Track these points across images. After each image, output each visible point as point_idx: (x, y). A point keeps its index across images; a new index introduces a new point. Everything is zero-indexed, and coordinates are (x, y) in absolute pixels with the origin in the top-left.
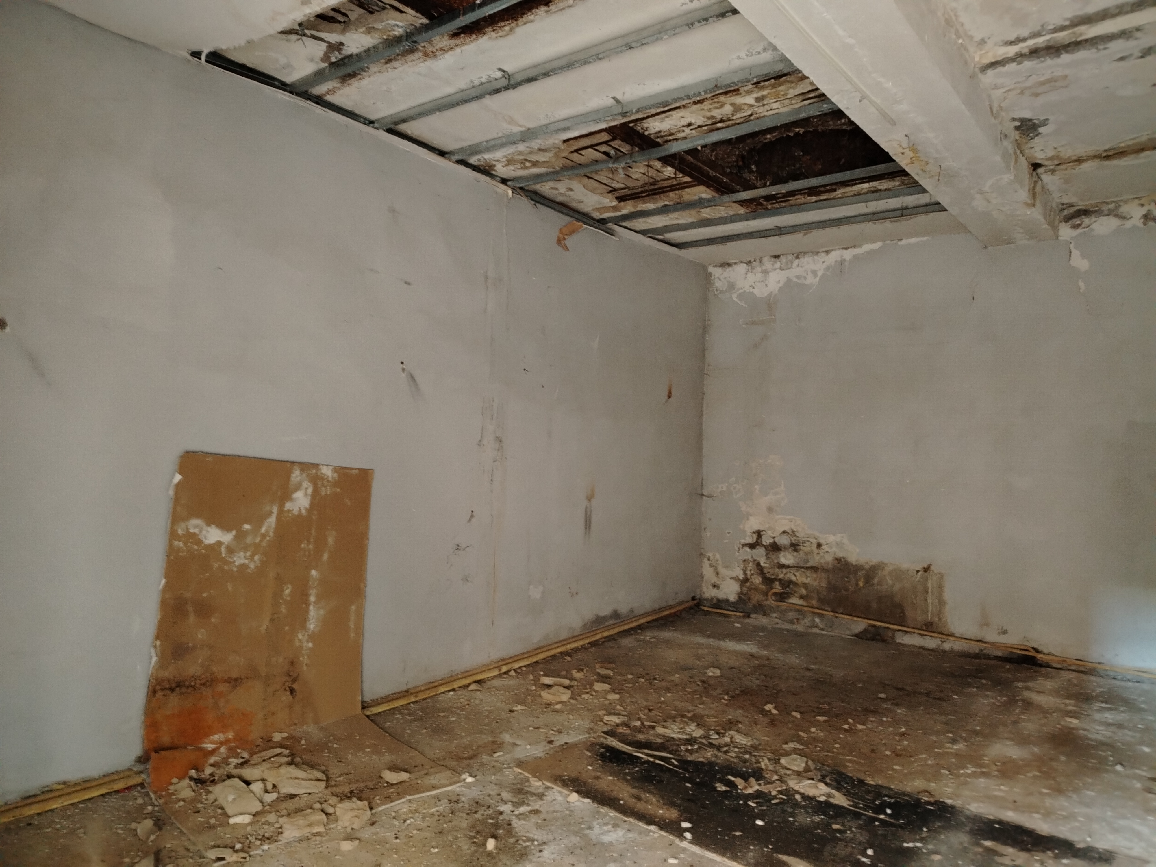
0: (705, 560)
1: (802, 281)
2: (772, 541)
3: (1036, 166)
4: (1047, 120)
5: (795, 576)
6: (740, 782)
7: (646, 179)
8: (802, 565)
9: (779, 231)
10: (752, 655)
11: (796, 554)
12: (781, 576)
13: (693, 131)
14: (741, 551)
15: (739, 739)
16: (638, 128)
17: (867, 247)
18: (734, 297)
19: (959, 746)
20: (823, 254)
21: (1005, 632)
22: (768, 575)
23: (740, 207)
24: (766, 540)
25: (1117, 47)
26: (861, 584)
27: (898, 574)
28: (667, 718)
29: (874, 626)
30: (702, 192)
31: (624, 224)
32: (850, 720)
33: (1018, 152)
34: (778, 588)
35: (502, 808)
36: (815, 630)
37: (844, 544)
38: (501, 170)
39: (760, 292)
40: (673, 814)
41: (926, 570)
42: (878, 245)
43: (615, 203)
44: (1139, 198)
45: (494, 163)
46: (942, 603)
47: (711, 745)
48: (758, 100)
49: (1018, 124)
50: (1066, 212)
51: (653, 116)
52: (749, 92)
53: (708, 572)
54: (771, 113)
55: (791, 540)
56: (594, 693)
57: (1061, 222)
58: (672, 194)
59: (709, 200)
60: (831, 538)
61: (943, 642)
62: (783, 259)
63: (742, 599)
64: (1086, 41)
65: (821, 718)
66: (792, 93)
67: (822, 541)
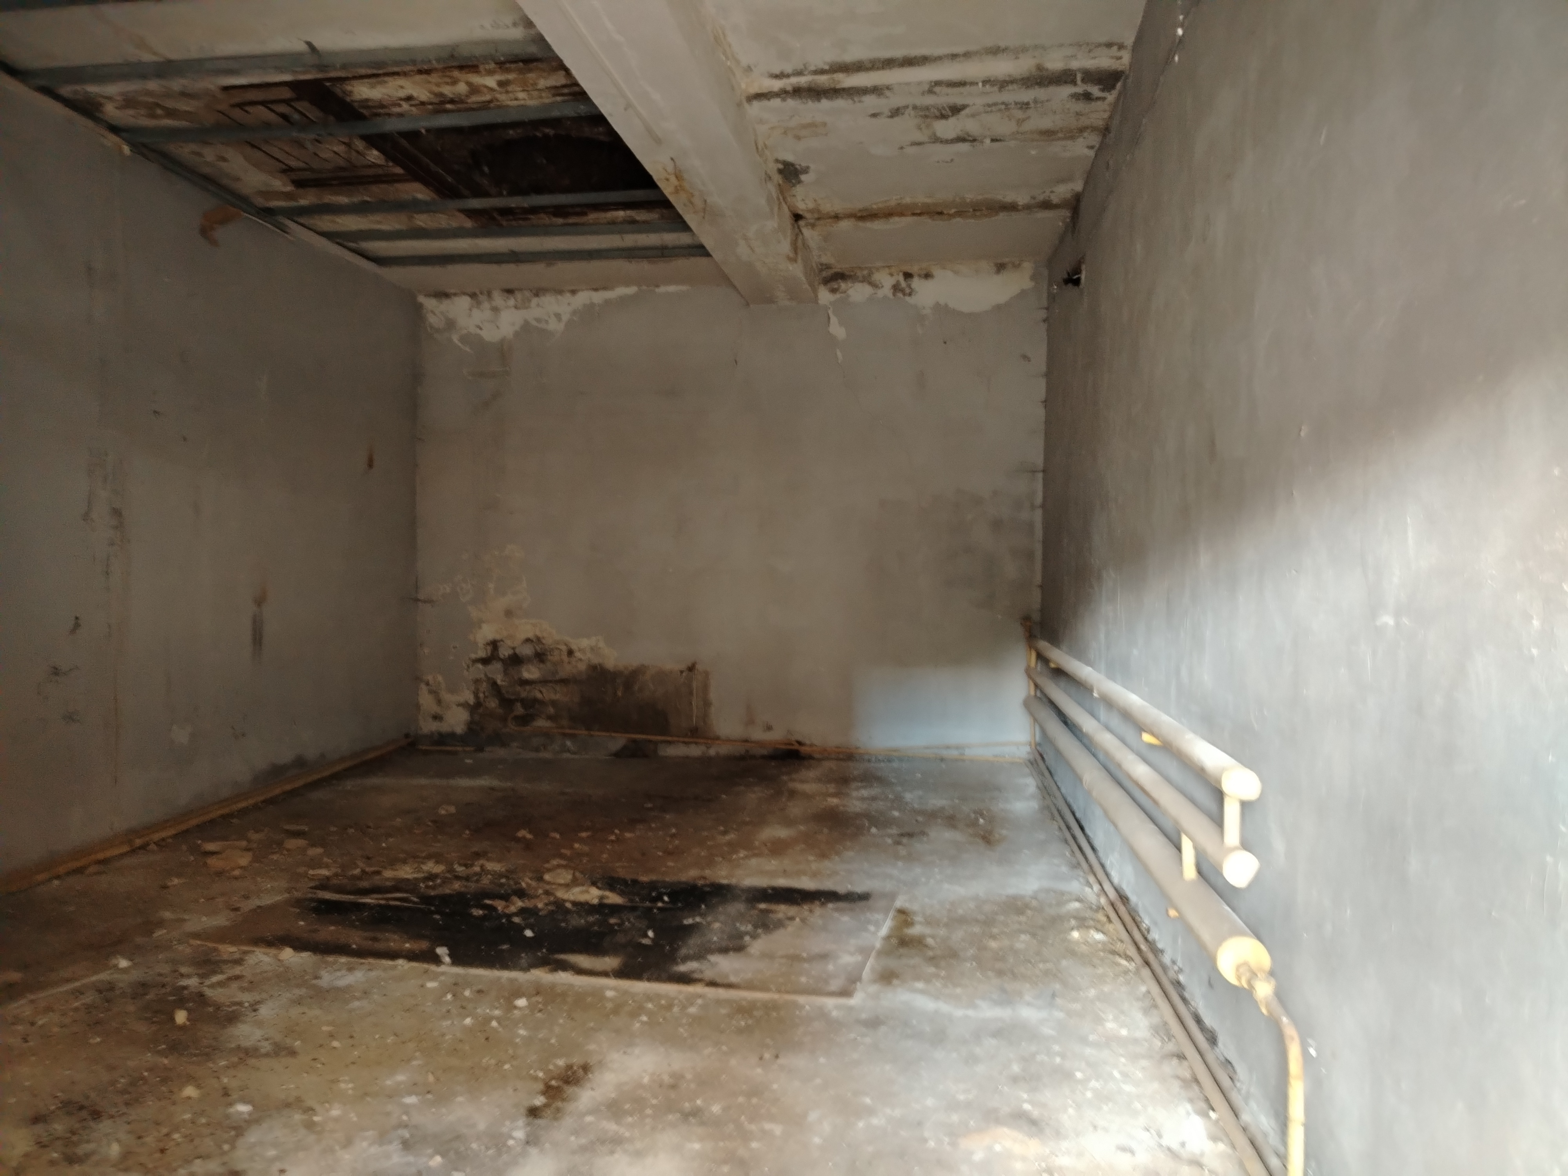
0: (423, 686)
1: (543, 326)
2: (511, 652)
3: (797, 217)
4: (808, 167)
5: (541, 692)
6: (500, 905)
7: (342, 163)
8: (550, 679)
9: (515, 257)
10: (493, 789)
11: (542, 666)
12: (524, 695)
13: (413, 109)
14: (471, 669)
15: (491, 866)
16: (338, 90)
17: (622, 291)
18: (455, 338)
19: (731, 836)
20: (568, 295)
21: (769, 728)
22: (507, 696)
23: (467, 219)
24: (504, 652)
25: (870, 101)
26: (620, 694)
27: (662, 676)
28: (393, 863)
29: (634, 741)
30: (419, 192)
31: (302, 220)
32: (617, 831)
33: (781, 198)
34: (519, 710)
35: (184, 982)
36: (567, 755)
37: (600, 648)
38: (110, 110)
39: (490, 335)
40: (424, 945)
41: (691, 668)
42: (631, 290)
43: (289, 188)
44: (889, 267)
45: (103, 101)
46: (707, 704)
47: (457, 878)
48: (501, 84)
49: (781, 166)
50: (824, 274)
51: (362, 77)
52: (490, 73)
53: (426, 700)
54: (515, 103)
55: (535, 649)
56: (285, 852)
57: (820, 283)
58: (375, 189)
59: (426, 203)
60: (585, 643)
61: (708, 748)
62: (519, 295)
63: (473, 729)
64: (844, 89)
65: (584, 835)
66: (542, 83)
67: (574, 647)
